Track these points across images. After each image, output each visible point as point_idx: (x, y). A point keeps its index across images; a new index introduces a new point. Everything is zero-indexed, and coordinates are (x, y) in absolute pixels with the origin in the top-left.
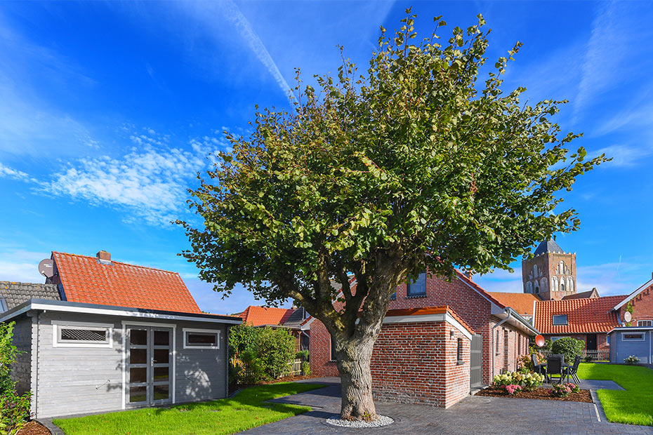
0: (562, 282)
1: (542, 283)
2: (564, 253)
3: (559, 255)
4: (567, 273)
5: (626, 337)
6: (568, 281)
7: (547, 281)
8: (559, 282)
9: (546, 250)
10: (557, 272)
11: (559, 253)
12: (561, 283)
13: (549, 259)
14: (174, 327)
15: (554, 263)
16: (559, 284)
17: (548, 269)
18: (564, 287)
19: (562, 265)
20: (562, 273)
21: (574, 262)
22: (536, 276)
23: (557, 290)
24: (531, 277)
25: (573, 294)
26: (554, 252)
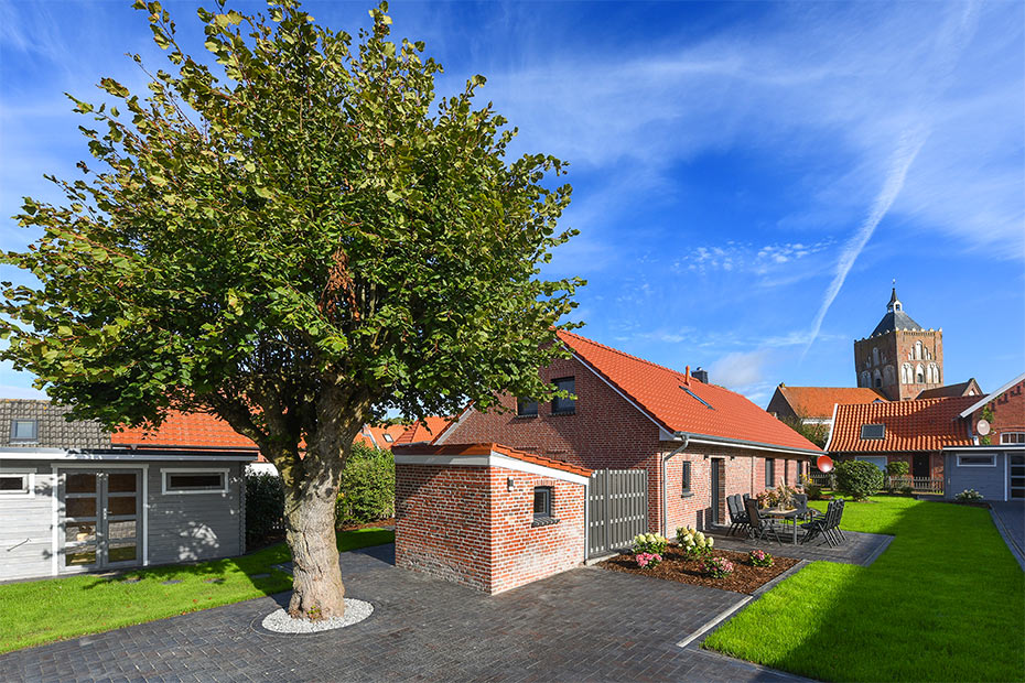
0: (919, 370)
1: (886, 372)
2: (923, 330)
3: (913, 334)
4: (928, 358)
5: (964, 460)
6: (929, 370)
7: (893, 371)
8: (914, 372)
9: (892, 327)
10: (910, 358)
11: (914, 330)
12: (917, 372)
13: (898, 339)
14: (146, 468)
15: (905, 345)
16: (914, 373)
17: (896, 353)
18: (922, 378)
19: (918, 348)
20: (919, 357)
21: (938, 342)
22: (877, 362)
23: (911, 382)
24: (868, 365)
25: (939, 386)
26: (905, 330)
